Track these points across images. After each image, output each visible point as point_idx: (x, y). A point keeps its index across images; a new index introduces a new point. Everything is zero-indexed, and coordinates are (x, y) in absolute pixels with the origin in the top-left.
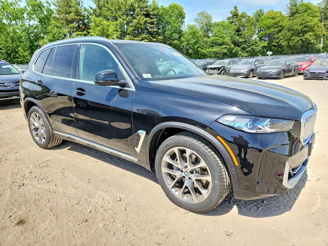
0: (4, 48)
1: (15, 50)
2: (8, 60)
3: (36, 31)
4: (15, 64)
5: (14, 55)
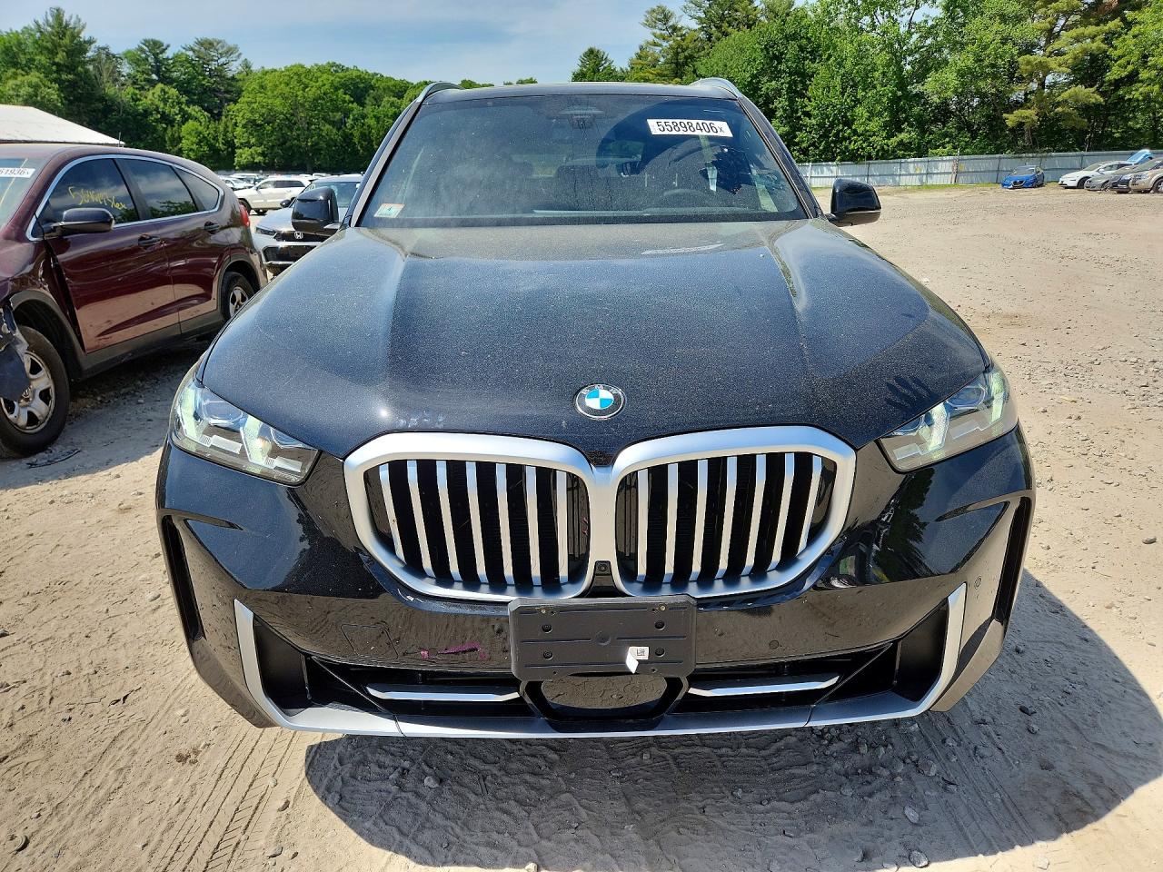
0: (816, 112)
1: (845, 116)
2: (818, 148)
3: (929, 41)
4: (835, 163)
5: (839, 132)
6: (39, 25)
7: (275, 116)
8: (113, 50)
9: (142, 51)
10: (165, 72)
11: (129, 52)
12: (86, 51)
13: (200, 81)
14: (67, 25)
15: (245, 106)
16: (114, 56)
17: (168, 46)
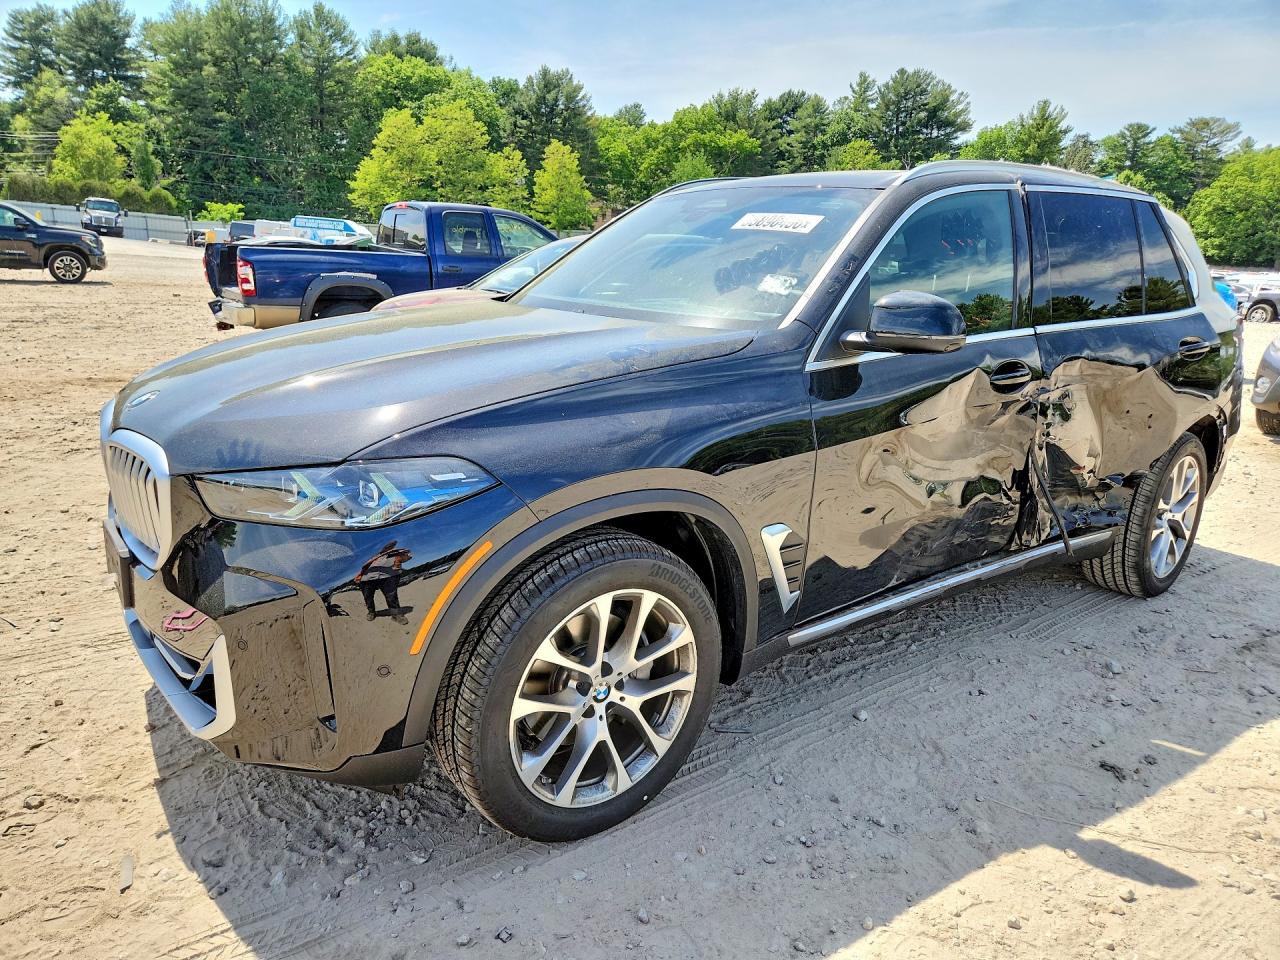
6: (1022, 119)
7: (1251, 203)
8: (1092, 138)
9: (1123, 136)
10: (1141, 158)
11: (1110, 138)
12: (1060, 140)
13: (1178, 165)
14: (1049, 116)
15: (1217, 191)
16: (1091, 144)
17: (1154, 129)
